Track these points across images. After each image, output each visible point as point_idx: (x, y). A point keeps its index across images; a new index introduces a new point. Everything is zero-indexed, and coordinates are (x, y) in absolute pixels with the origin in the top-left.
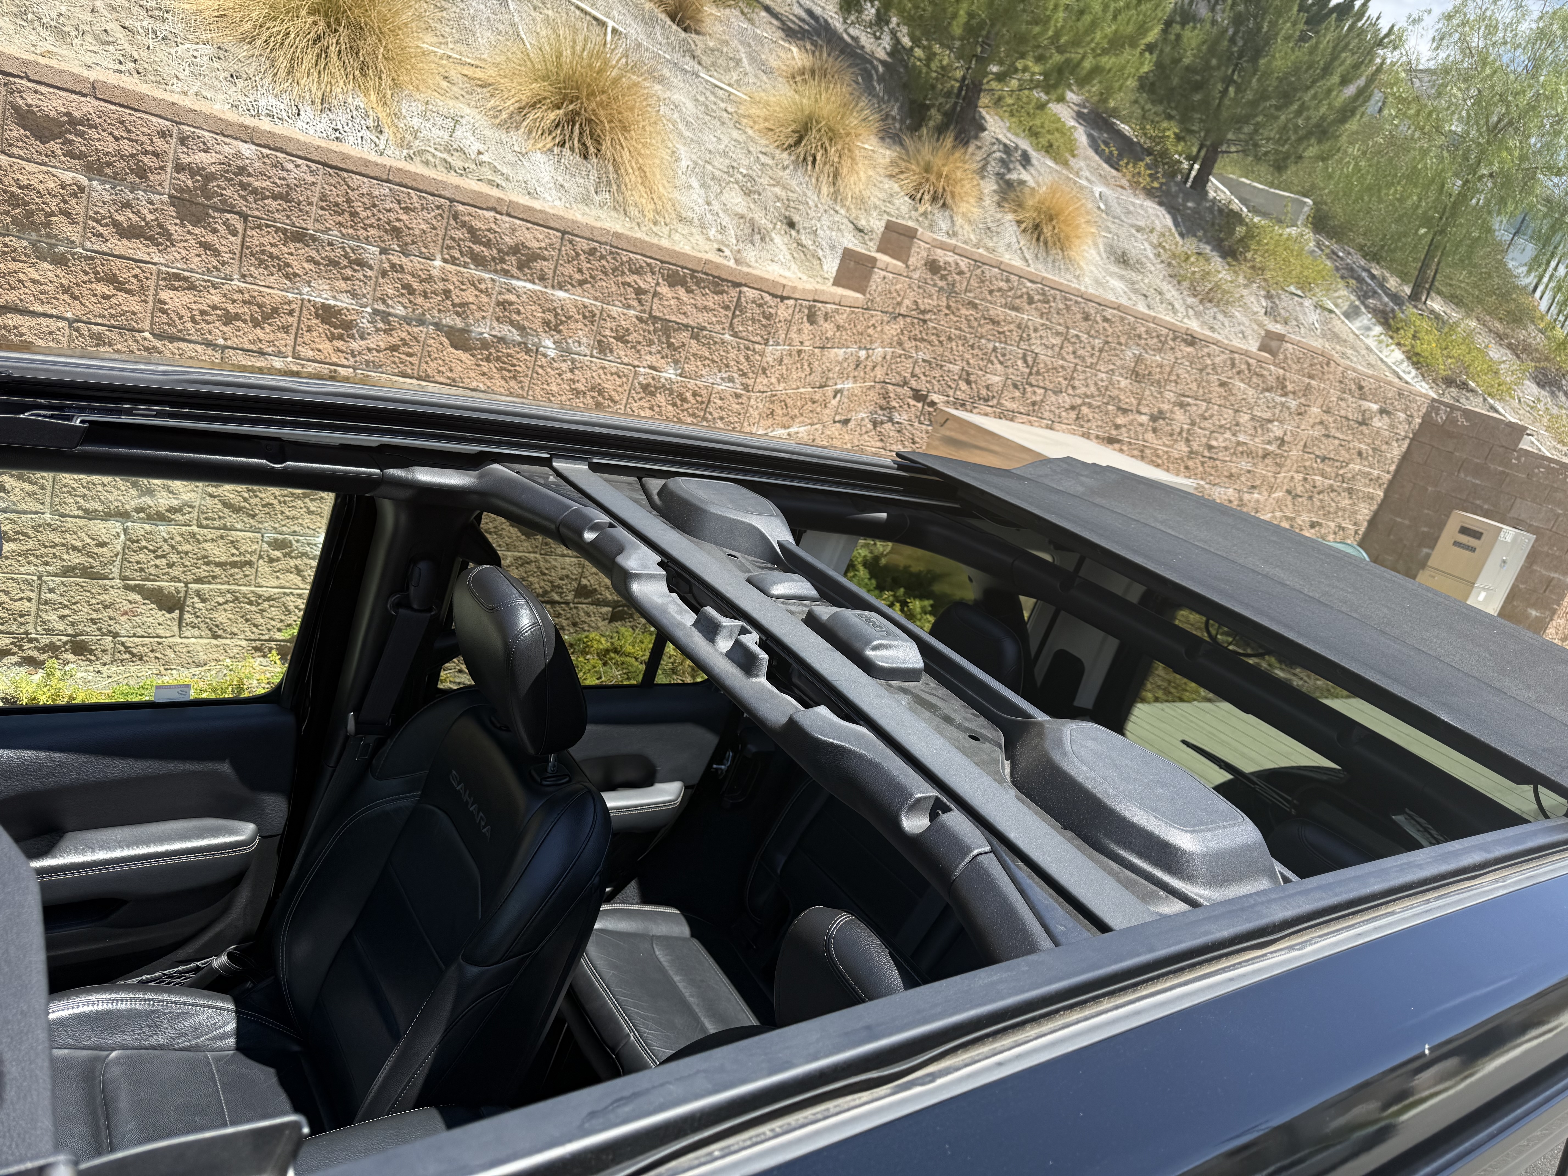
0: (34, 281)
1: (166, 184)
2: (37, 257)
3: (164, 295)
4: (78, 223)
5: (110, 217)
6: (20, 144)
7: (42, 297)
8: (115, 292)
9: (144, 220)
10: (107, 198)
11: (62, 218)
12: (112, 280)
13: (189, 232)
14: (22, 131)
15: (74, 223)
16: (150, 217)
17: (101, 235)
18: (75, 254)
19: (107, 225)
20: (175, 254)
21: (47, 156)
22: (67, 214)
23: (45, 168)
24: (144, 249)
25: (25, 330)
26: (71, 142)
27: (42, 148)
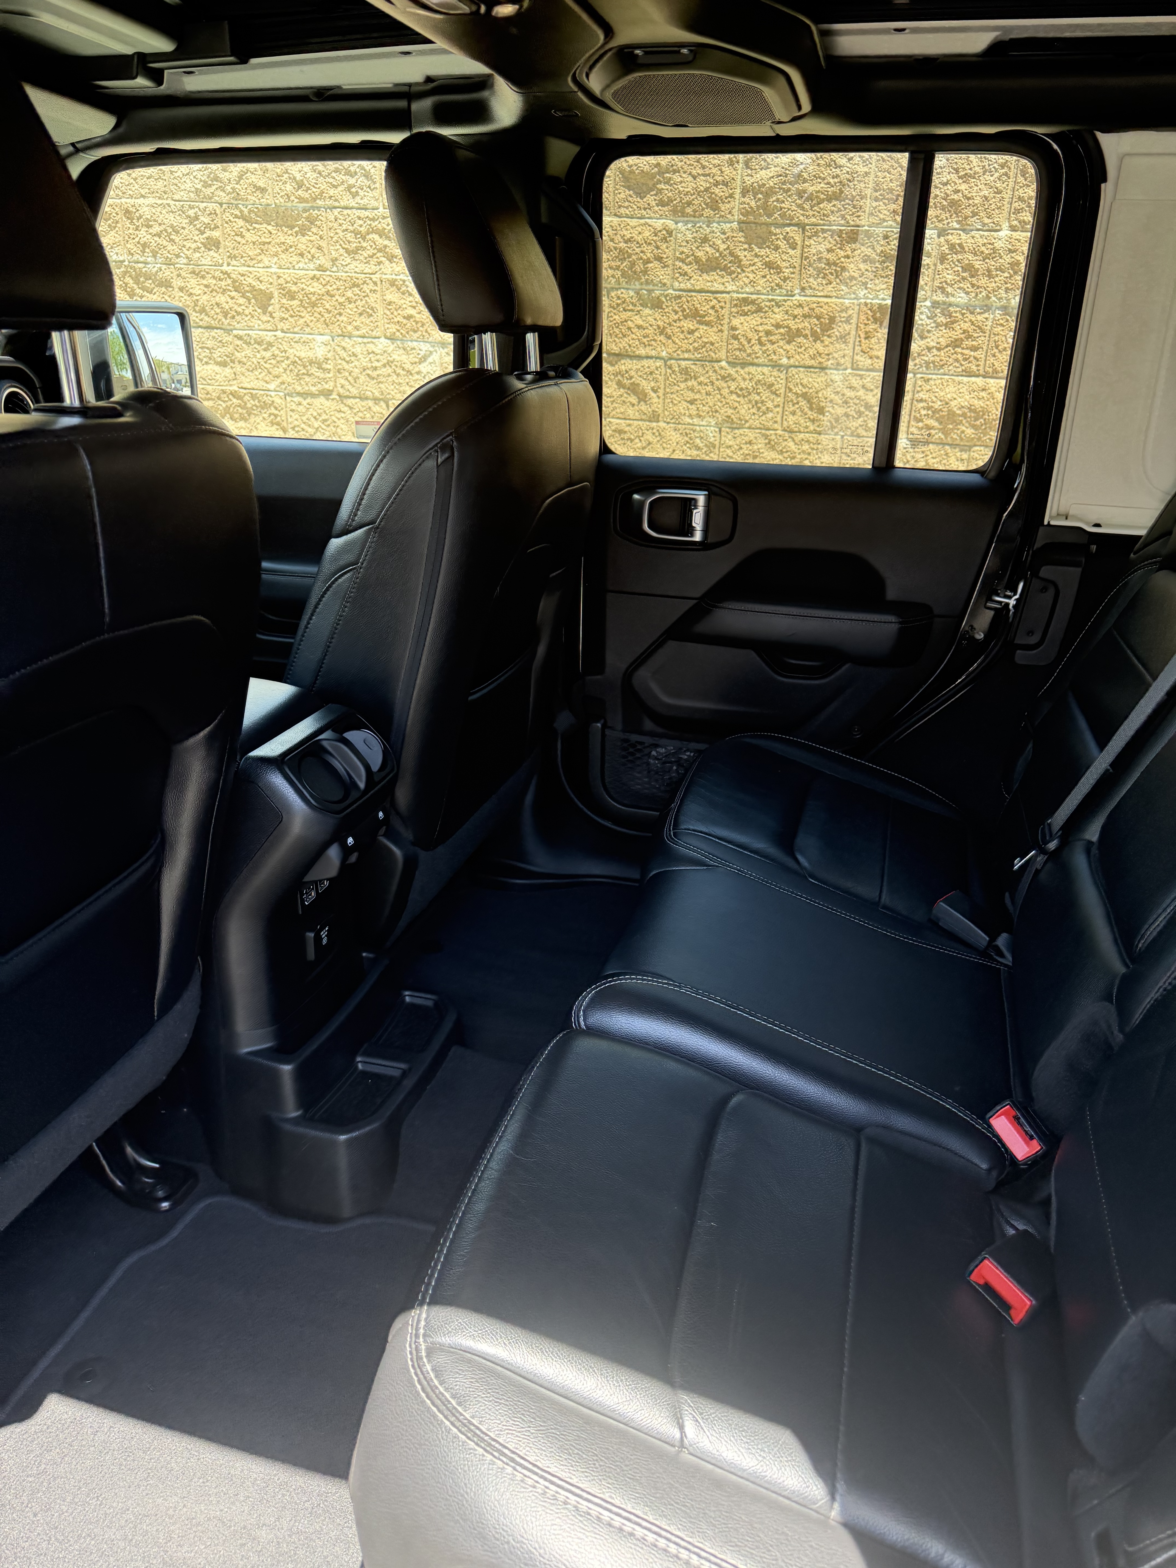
0: (639, 327)
1: (735, 212)
2: (641, 305)
3: (736, 322)
4: (668, 266)
5: (693, 255)
6: (627, 204)
7: (645, 340)
8: (697, 326)
9: (718, 251)
10: (689, 236)
11: (656, 264)
12: (695, 315)
13: (756, 256)
14: (627, 192)
15: (666, 266)
16: (723, 247)
17: (686, 274)
18: (667, 295)
19: (691, 263)
20: (744, 279)
21: (645, 209)
22: (659, 259)
23: (642, 221)
24: (720, 280)
25: (633, 373)
26: (660, 191)
27: (642, 203)
